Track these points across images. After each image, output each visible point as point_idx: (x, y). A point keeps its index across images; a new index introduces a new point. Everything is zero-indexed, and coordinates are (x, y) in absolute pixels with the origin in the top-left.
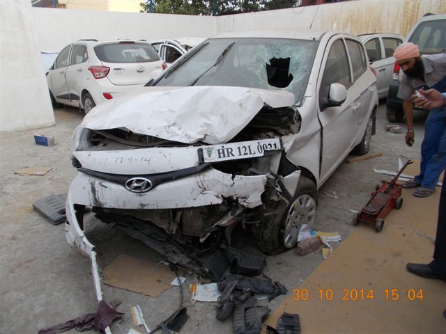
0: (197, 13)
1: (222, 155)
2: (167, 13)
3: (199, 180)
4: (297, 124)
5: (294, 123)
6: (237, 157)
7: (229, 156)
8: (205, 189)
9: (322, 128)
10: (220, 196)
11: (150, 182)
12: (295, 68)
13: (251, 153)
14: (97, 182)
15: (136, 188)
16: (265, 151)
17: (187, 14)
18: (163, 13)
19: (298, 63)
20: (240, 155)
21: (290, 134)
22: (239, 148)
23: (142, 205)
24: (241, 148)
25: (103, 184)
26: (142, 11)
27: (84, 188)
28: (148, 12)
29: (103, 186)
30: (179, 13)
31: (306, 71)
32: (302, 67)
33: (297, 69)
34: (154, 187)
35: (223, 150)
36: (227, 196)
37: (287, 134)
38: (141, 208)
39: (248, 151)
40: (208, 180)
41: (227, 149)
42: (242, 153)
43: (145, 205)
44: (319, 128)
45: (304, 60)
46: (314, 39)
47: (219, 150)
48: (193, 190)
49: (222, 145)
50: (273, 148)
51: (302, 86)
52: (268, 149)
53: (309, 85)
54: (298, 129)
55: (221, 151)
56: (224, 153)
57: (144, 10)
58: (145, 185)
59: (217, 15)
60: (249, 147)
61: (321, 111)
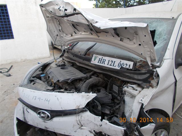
0: (117, 7)
1: (100, 62)
2: (104, 8)
3: (78, 120)
4: (156, 80)
5: (153, 79)
6: (106, 65)
7: (102, 63)
8: (82, 126)
9: (176, 81)
10: (92, 131)
11: (49, 115)
12: (158, 37)
13: (113, 66)
14: (26, 108)
15: (42, 117)
16: (122, 67)
17: (112, 8)
18: (102, 8)
19: (161, 34)
20: (108, 65)
21: (150, 88)
22: (109, 61)
23: (46, 128)
24: (110, 61)
25: (28, 110)
26: (93, 8)
27: (20, 110)
28: (96, 8)
29: (27, 111)
30: (109, 8)
31: (166, 40)
32: (163, 37)
33: (159, 38)
34: (52, 118)
35: (102, 59)
36: (98, 132)
37: (148, 88)
38: (46, 129)
39: (112, 64)
40: (84, 120)
41: (104, 59)
42: (109, 64)
43: (47, 128)
44: (174, 81)
45: (165, 32)
46: (173, 18)
47: (100, 59)
48: (74, 125)
49: (102, 57)
50: (128, 67)
51: (162, 51)
52: (124, 67)
53: (167, 50)
54: (156, 84)
55: (100, 60)
56: (101, 61)
57: (94, 7)
58: (46, 117)
59: (126, 7)
60: (115, 62)
61: (176, 68)
